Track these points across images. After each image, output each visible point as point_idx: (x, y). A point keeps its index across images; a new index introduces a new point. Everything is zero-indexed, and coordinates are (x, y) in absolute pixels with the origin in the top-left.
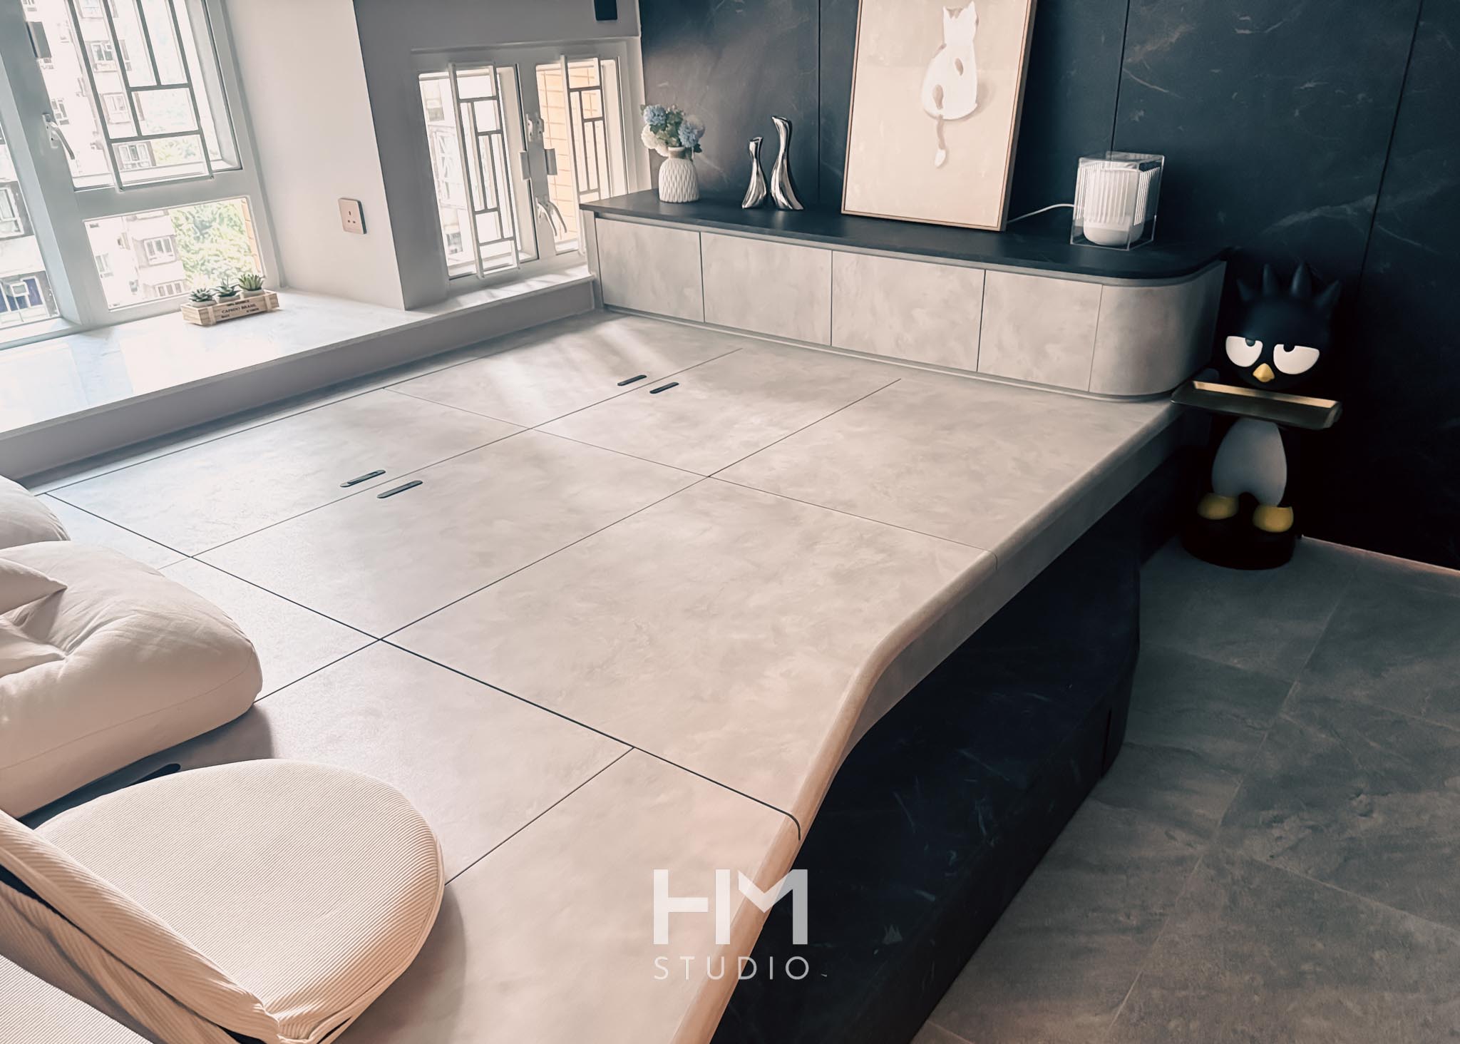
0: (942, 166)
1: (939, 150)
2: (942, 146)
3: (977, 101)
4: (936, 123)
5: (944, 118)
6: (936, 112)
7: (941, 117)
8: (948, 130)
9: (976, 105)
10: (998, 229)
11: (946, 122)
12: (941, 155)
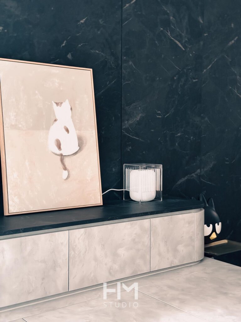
0: (67, 179)
1: (64, 171)
2: (65, 169)
3: (79, 146)
4: (59, 158)
5: (63, 155)
6: (58, 152)
7: (61, 155)
8: (67, 161)
9: (79, 148)
10: (102, 204)
11: (64, 157)
12: (65, 173)
